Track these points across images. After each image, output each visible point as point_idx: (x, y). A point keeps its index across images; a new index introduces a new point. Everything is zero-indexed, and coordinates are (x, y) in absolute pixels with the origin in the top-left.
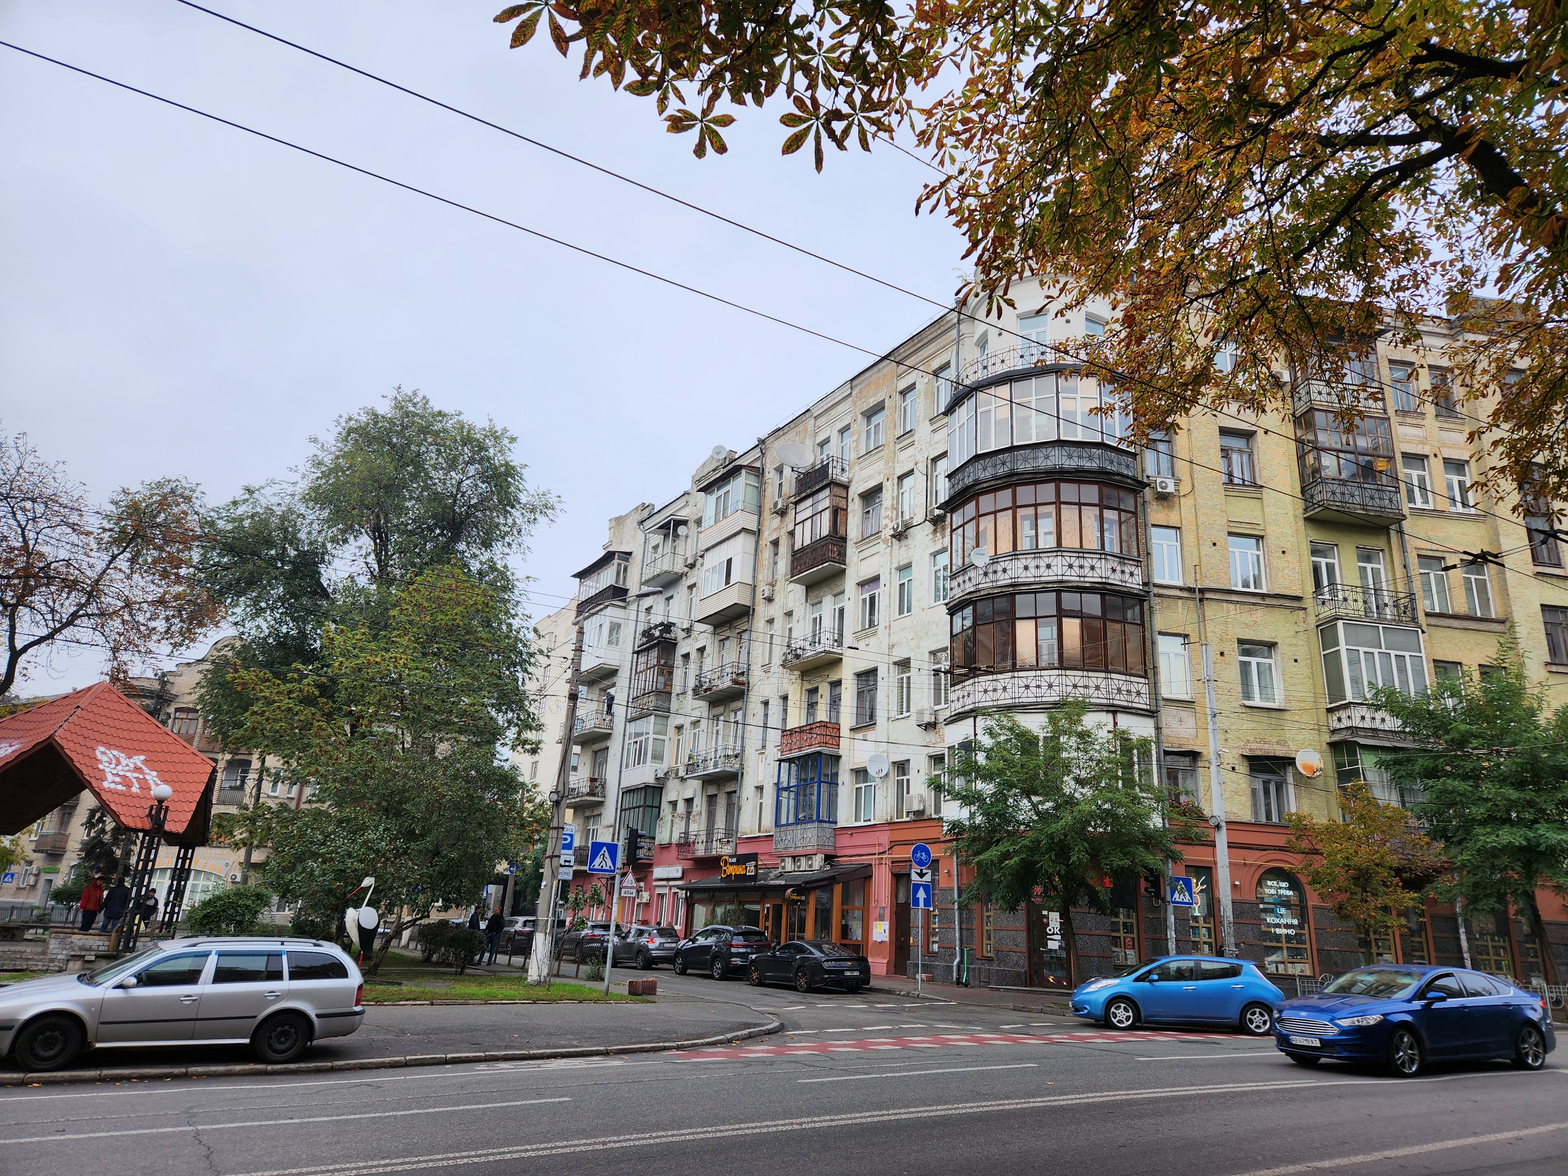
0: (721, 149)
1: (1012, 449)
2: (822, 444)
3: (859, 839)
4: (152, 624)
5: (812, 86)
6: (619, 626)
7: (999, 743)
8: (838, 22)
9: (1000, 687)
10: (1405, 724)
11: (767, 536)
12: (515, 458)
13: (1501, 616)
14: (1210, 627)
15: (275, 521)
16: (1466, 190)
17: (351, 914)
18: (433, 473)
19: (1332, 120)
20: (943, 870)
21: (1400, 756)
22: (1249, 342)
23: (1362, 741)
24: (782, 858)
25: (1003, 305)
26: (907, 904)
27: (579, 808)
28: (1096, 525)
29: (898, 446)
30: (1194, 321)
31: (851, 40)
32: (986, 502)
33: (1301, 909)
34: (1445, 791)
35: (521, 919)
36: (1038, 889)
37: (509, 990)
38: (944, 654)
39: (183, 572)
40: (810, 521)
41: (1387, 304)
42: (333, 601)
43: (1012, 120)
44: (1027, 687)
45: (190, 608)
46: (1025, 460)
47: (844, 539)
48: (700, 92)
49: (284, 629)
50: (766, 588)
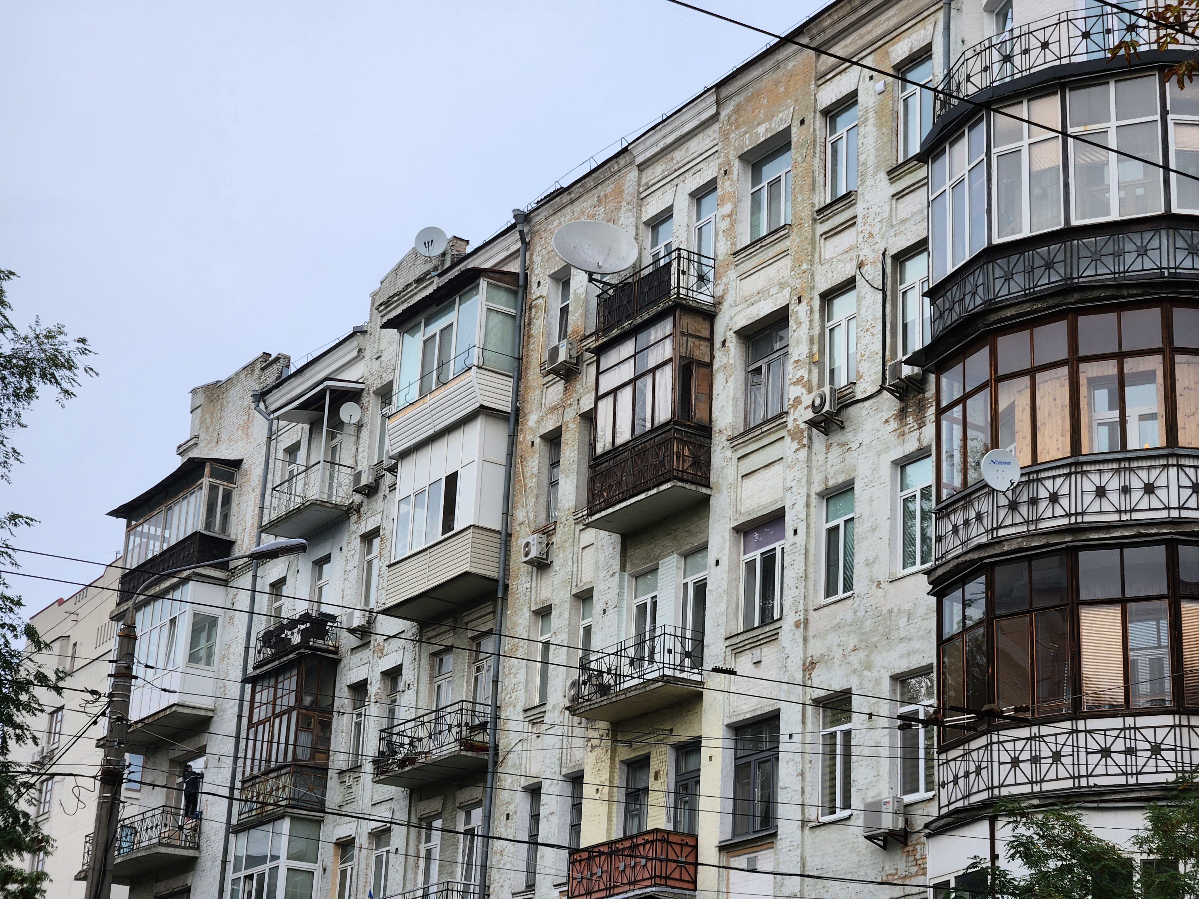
1: (1068, 233)
2: (656, 223)
6: (213, 621)
7: (1045, 875)
9: (1046, 752)
11: (535, 425)
29: (821, 228)
32: (1013, 350)
38: (925, 682)
40: (629, 390)
44: (1106, 752)
46: (1096, 258)
47: (706, 430)
50: (534, 539)
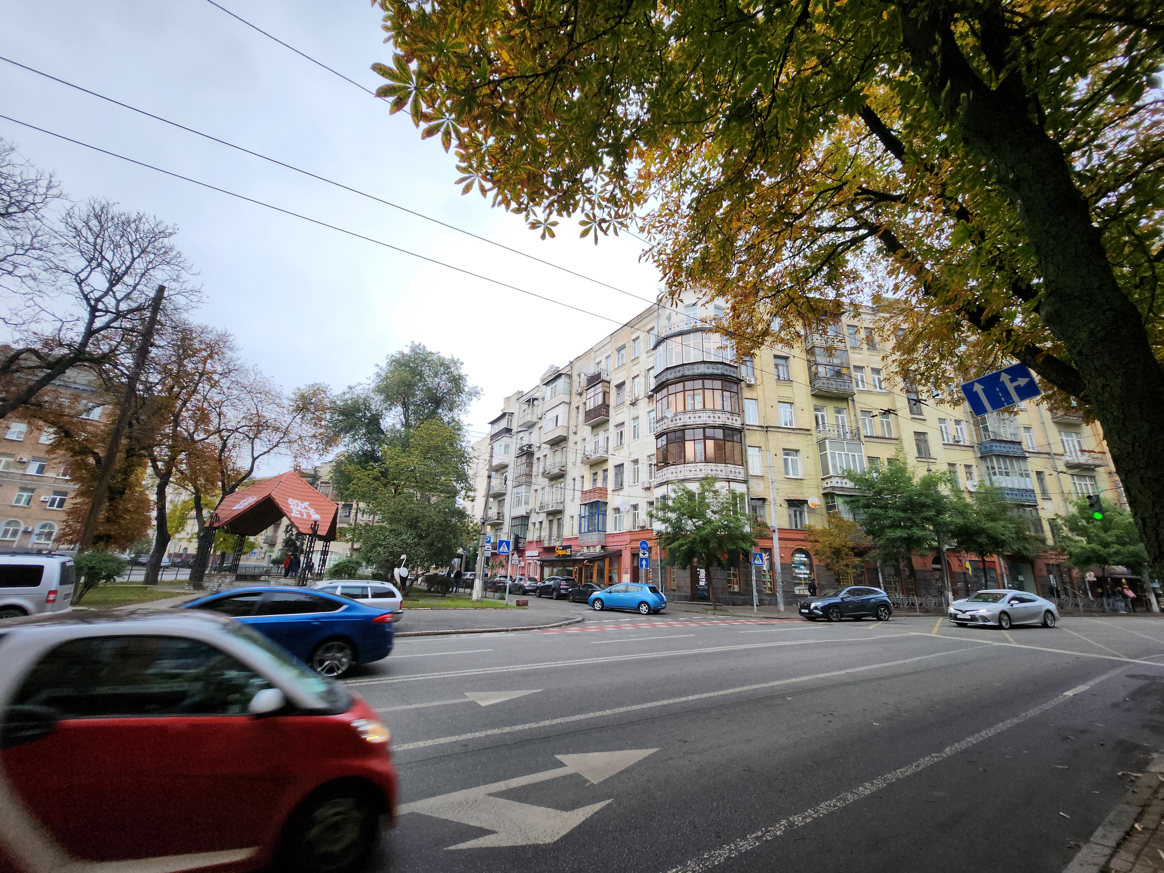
0: (553, 236)
1: (683, 365)
2: (598, 364)
3: (616, 539)
4: (311, 446)
5: (593, 208)
6: (509, 445)
7: (678, 496)
8: (604, 180)
9: (678, 471)
10: (856, 485)
11: (574, 405)
12: (463, 371)
13: (897, 437)
14: (771, 443)
15: (361, 401)
16: (879, 250)
17: (396, 570)
18: (427, 379)
19: (820, 221)
20: (653, 551)
21: (853, 499)
22: (786, 317)
23: (837, 493)
24: (582, 547)
25: (678, 302)
26: (638, 567)
27: (493, 525)
28: (720, 398)
29: (632, 364)
30: (762, 308)
31: (610, 188)
32: (672, 389)
33: (810, 566)
34: (873, 514)
35: (469, 573)
36: (695, 560)
37: (463, 603)
38: (654, 457)
39: (323, 423)
40: (593, 398)
41: (845, 300)
42: (386, 435)
43: (680, 221)
44: (690, 471)
45: (326, 439)
46: (689, 370)
47: (608, 406)
48: (543, 212)
49: (366, 448)
50: (574, 428)
